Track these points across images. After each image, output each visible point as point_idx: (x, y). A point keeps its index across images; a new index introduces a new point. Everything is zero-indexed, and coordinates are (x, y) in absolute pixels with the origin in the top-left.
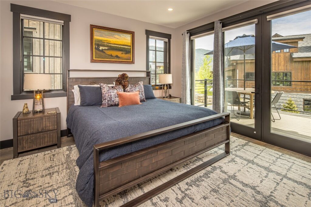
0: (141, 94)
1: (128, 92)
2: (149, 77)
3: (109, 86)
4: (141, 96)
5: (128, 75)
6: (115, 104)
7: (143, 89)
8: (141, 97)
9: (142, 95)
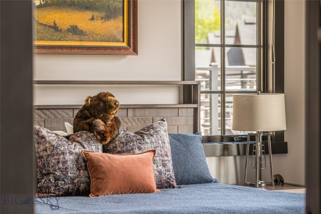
0: (160, 163)
1: (119, 153)
2: (195, 106)
3: (56, 135)
4: (160, 168)
5: (116, 98)
6: (78, 189)
7: (168, 146)
8: (160, 172)
9: (164, 165)
